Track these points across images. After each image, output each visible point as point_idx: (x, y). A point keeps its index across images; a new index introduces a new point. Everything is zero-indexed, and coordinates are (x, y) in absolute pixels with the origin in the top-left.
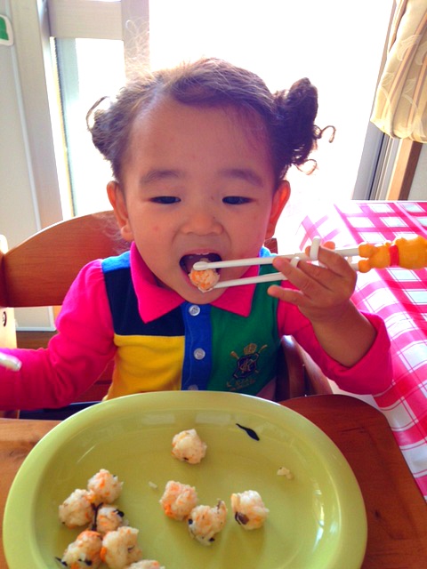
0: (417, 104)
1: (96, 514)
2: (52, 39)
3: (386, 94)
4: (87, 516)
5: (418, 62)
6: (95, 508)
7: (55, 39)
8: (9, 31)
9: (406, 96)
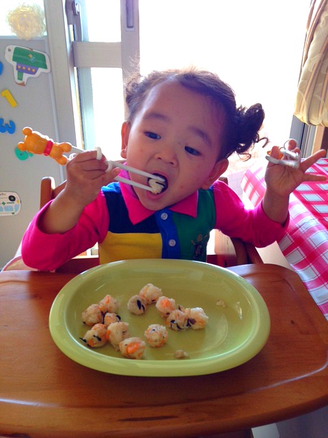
0: (324, 100)
1: (104, 316)
2: (75, 68)
3: (302, 95)
4: (99, 317)
5: (323, 71)
6: (103, 314)
7: (77, 68)
8: (48, 64)
9: (317, 96)
